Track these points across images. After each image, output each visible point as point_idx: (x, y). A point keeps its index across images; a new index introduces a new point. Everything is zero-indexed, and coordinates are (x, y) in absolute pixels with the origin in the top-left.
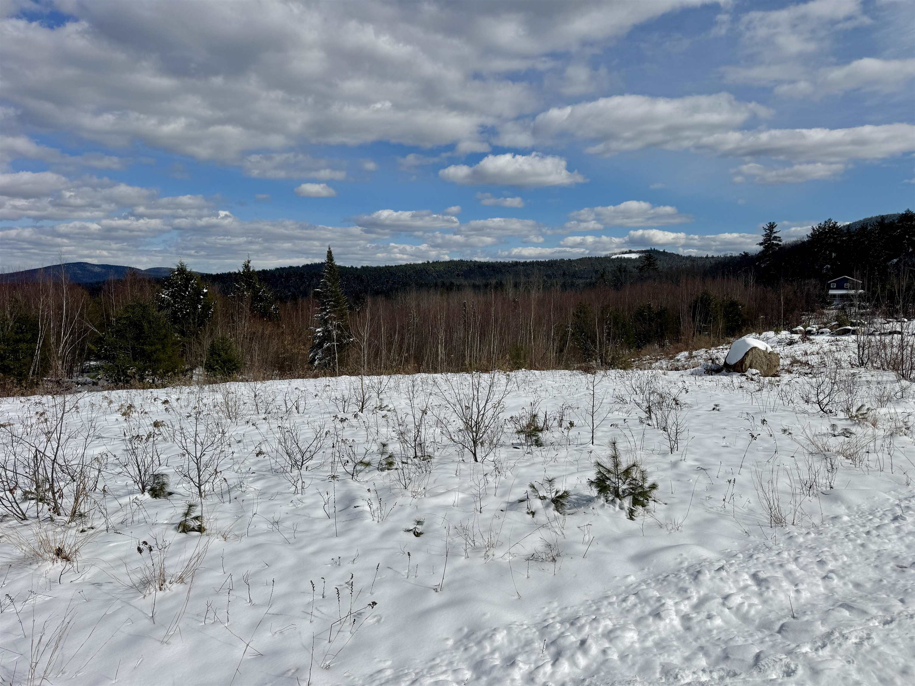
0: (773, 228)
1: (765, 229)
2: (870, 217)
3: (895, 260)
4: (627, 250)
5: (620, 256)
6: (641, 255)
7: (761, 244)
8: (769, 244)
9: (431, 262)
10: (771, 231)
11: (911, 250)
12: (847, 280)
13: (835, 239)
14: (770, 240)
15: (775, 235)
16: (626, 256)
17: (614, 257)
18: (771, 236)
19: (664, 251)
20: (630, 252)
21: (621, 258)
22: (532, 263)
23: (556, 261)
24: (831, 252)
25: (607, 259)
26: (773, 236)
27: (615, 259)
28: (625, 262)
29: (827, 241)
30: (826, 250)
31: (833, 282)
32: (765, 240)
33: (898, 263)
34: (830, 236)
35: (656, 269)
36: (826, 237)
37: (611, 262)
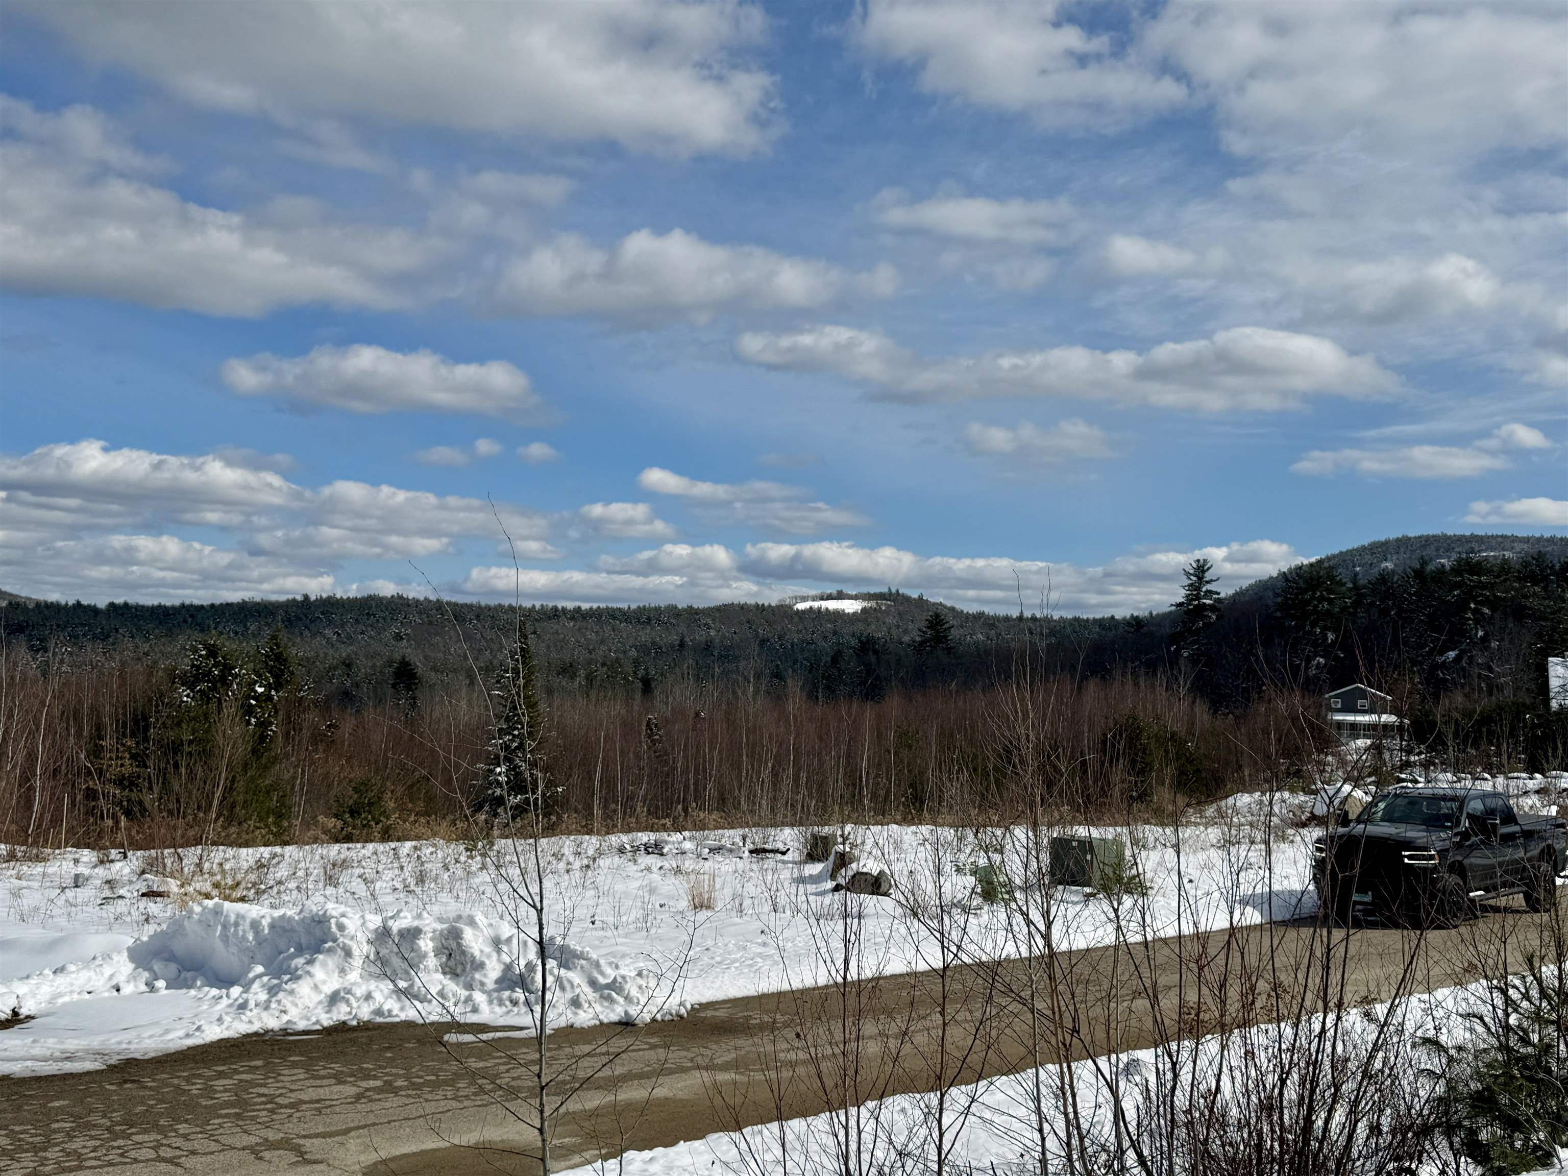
0: (1204, 572)
1: (1188, 574)
3: (1452, 654)
5: (816, 604)
6: (865, 604)
8: (1195, 606)
10: (1200, 579)
11: (1481, 634)
12: (1363, 694)
13: (1330, 601)
14: (1199, 599)
15: (1209, 587)
16: (832, 605)
17: (801, 606)
18: (1198, 589)
19: (921, 598)
20: (840, 596)
21: (819, 609)
23: (657, 609)
24: (1325, 629)
25: (783, 612)
26: (1204, 589)
27: (804, 612)
28: (829, 621)
29: (1316, 606)
30: (1314, 624)
31: (1336, 696)
32: (1187, 596)
33: (1458, 659)
34: (1322, 595)
35: (949, 650)
36: (1313, 598)
37: (796, 619)
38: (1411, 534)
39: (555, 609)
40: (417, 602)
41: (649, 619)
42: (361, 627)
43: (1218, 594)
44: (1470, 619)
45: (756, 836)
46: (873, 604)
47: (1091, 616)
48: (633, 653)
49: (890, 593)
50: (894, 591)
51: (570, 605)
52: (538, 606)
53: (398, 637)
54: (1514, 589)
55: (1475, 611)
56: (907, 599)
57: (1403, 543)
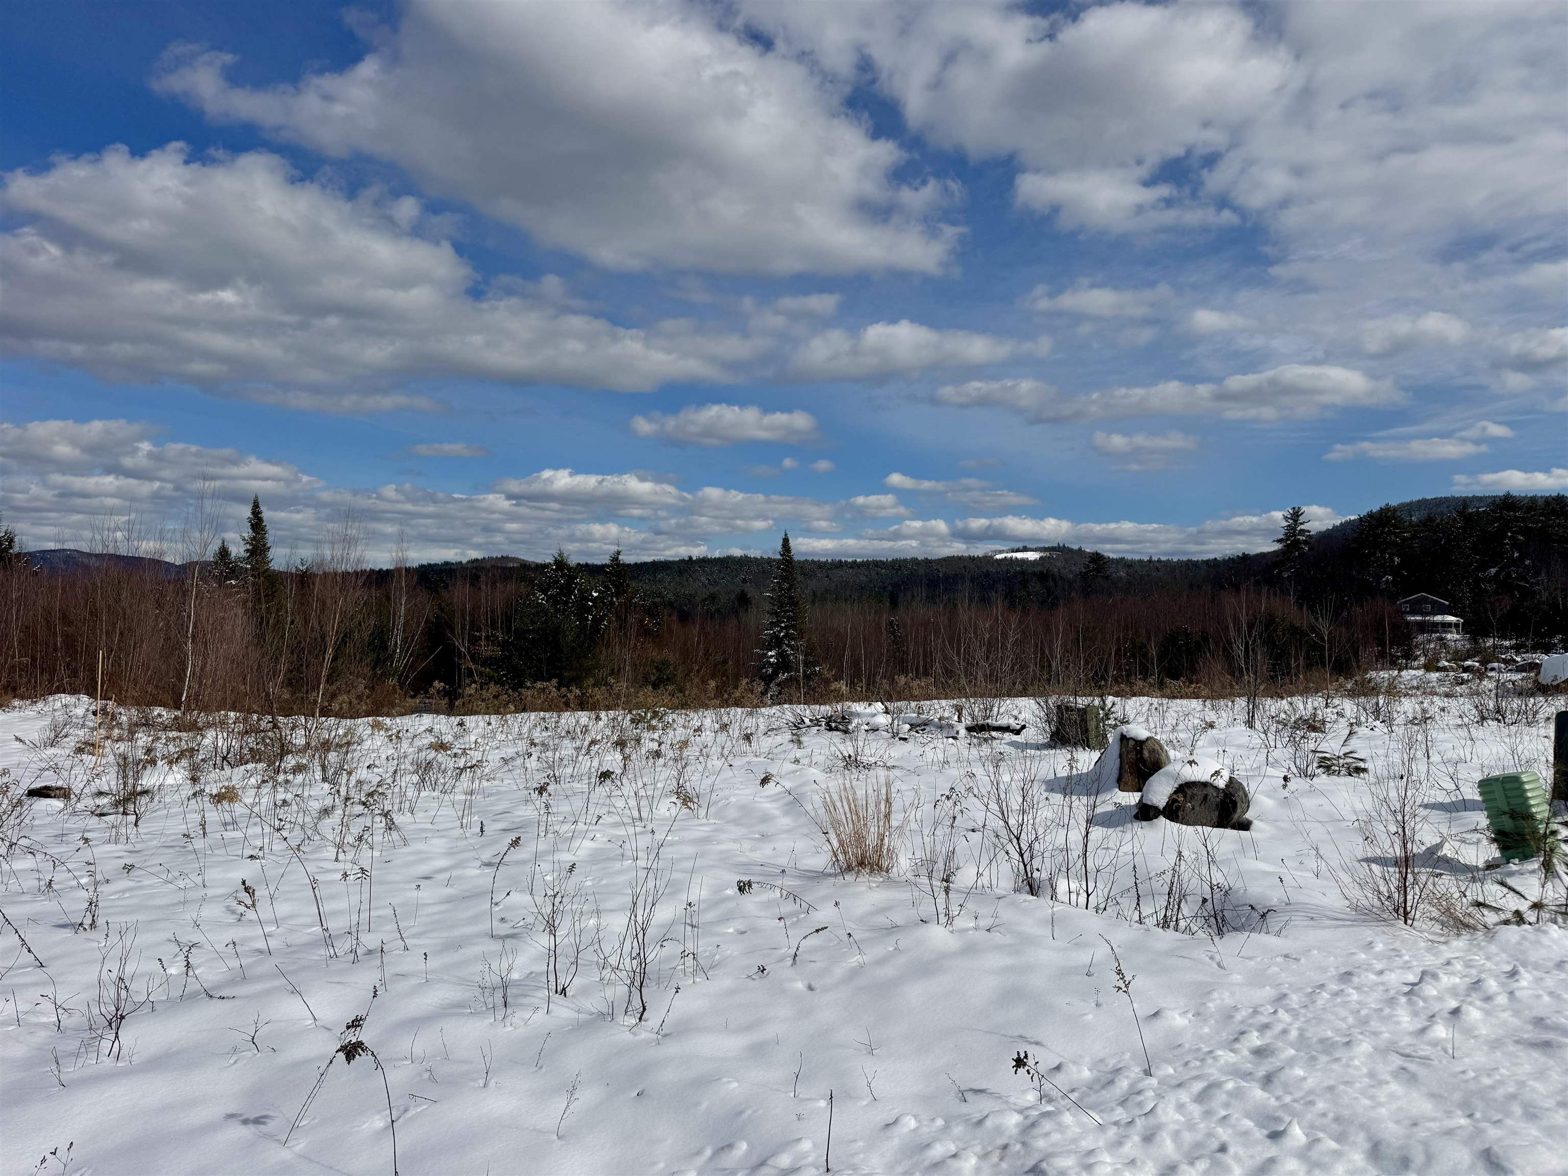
0: (1298, 516)
1: (1286, 518)
2: (1408, 500)
3: (1493, 570)
4: (1020, 545)
5: (1009, 555)
6: (1042, 554)
7: (1279, 541)
8: (1292, 541)
9: (694, 558)
10: (1295, 521)
11: (1516, 555)
12: (1425, 600)
13: (1395, 534)
14: (1295, 536)
15: (1302, 527)
16: (1019, 555)
17: (999, 557)
18: (1294, 529)
19: (1080, 549)
20: (1025, 549)
21: (1011, 558)
22: (863, 564)
23: (905, 560)
24: (1392, 555)
25: (988, 560)
26: (1299, 529)
27: (1001, 560)
28: (1018, 565)
29: (1386, 538)
30: (1383, 552)
31: (1406, 602)
32: (1286, 534)
33: (1497, 573)
34: (1389, 530)
35: (1107, 578)
36: (1383, 532)
37: (996, 564)
38: (1429, 497)
39: (840, 561)
40: (756, 559)
41: (900, 566)
42: (721, 575)
43: (1309, 532)
44: (1507, 544)
45: (975, 708)
46: (1048, 554)
47: (1200, 559)
48: (890, 588)
49: (1059, 547)
50: (1061, 545)
51: (850, 560)
52: (830, 560)
53: (744, 581)
54: (1541, 521)
55: (1511, 538)
56: (1071, 550)
57: (1423, 503)
